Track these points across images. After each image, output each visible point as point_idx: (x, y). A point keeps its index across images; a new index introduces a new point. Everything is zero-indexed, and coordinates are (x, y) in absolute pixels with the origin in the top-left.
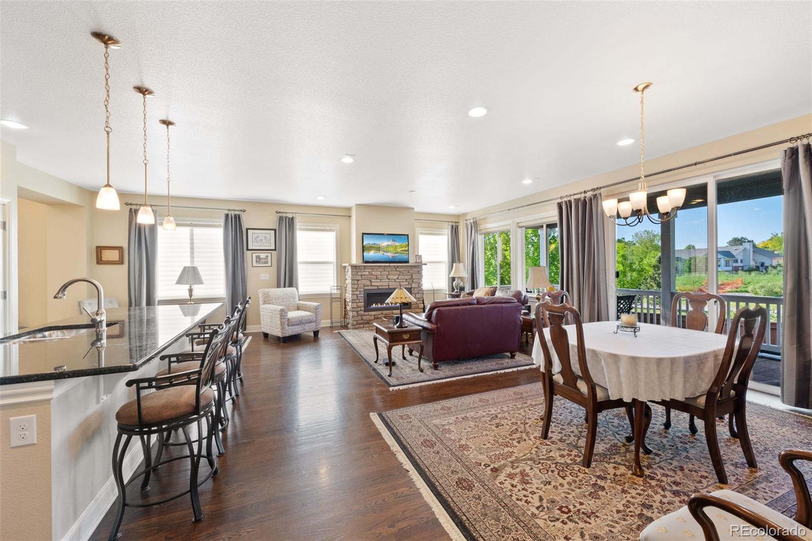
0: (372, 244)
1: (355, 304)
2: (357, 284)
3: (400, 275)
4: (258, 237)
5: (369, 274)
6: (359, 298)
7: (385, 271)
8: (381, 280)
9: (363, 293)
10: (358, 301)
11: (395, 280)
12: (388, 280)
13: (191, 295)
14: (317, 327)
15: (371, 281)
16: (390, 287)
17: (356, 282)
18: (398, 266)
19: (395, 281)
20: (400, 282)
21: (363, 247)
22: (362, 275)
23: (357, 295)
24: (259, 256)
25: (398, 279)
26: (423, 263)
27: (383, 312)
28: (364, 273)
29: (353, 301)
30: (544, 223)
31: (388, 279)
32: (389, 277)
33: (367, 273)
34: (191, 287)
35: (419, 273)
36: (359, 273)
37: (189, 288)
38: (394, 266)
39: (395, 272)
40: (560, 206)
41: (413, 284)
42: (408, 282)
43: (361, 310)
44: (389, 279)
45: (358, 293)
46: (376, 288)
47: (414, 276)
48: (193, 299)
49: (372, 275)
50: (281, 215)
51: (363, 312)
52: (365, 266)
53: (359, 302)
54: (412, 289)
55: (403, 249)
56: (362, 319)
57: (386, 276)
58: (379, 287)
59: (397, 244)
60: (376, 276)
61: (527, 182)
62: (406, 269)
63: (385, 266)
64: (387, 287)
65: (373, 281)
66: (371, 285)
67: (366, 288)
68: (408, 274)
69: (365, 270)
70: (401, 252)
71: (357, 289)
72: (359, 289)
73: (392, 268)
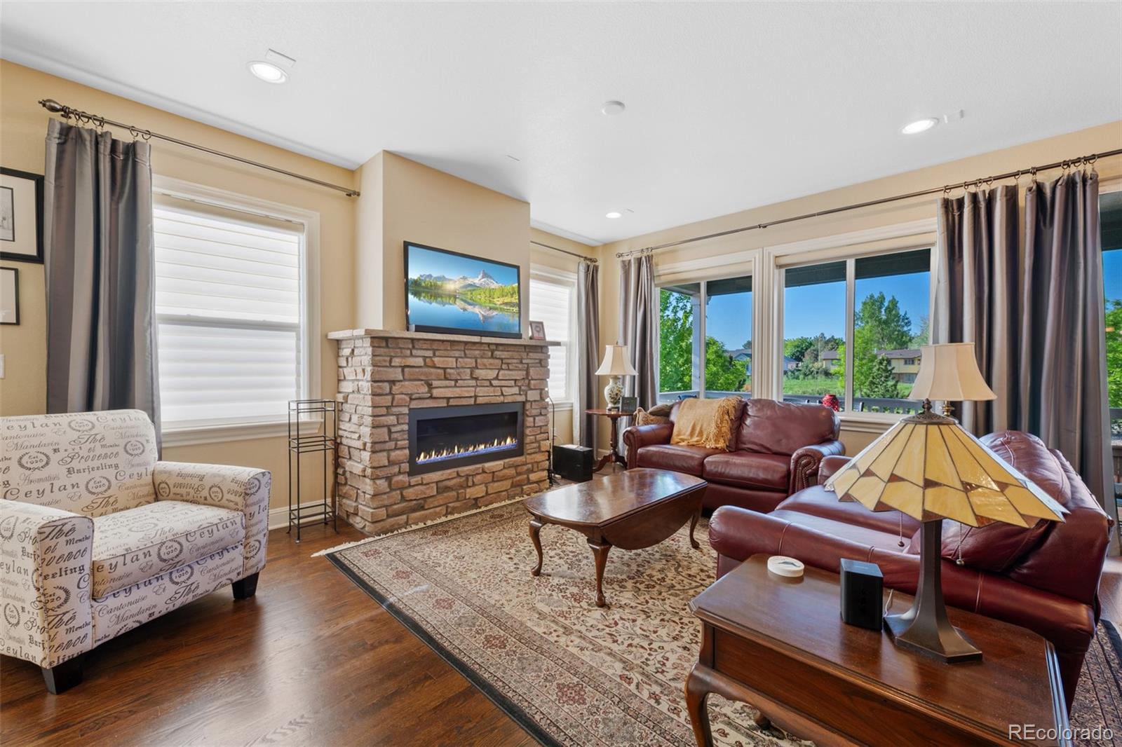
1: (385, 454)
2: (390, 393)
3: (502, 369)
5: (426, 365)
6: (394, 436)
7: (466, 356)
8: (456, 381)
9: (406, 419)
10: (392, 444)
11: (490, 380)
12: (473, 383)
14: (253, 562)
15: (430, 386)
16: (480, 400)
17: (386, 386)
18: (497, 345)
19: (491, 385)
20: (501, 387)
21: (406, 284)
22: (403, 368)
23: (389, 427)
25: (497, 378)
26: (548, 339)
27: (460, 469)
28: (412, 361)
29: (378, 447)
30: (850, 256)
31: (472, 378)
32: (478, 373)
33: (420, 361)
35: (543, 363)
36: (396, 362)
38: (489, 344)
39: (491, 361)
41: (529, 392)
42: (520, 387)
43: (400, 473)
44: (476, 379)
45: (391, 420)
46: (443, 404)
47: (531, 370)
49: (435, 367)
50: (68, 120)
51: (404, 478)
52: (413, 340)
53: (396, 449)
54: (528, 406)
55: (507, 300)
56: (403, 499)
57: (468, 371)
58: (452, 402)
59: (494, 285)
60: (445, 369)
61: (918, 127)
62: (516, 355)
63: (466, 343)
64: (472, 401)
65: (435, 383)
66: (431, 397)
67: (414, 405)
68: (520, 366)
69: (414, 352)
70: (502, 306)
71: (387, 407)
72: (394, 410)
73: (484, 350)
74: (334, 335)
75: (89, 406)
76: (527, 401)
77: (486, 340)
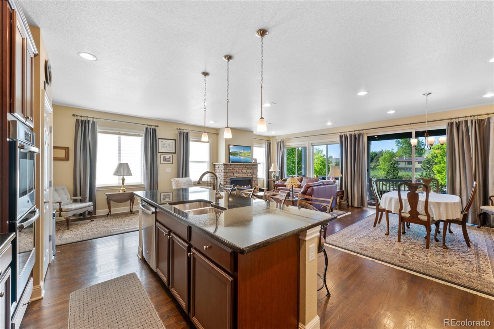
0: (235, 152)
2: (227, 175)
3: (248, 170)
4: (165, 144)
5: (233, 169)
7: (240, 167)
8: (238, 172)
9: (229, 180)
12: (242, 173)
13: (123, 183)
15: (233, 173)
16: (243, 177)
17: (226, 173)
18: (246, 165)
19: (245, 173)
20: (247, 174)
21: (229, 152)
22: (229, 170)
23: (226, 182)
24: (165, 157)
26: (258, 163)
28: (230, 169)
29: (225, 185)
31: (241, 172)
32: (243, 171)
33: (232, 169)
34: (123, 177)
35: (256, 168)
37: (122, 178)
38: (245, 165)
39: (245, 168)
40: (341, 136)
41: (253, 175)
42: (251, 174)
44: (242, 172)
45: (227, 180)
46: (236, 177)
47: (254, 170)
48: (125, 186)
49: (234, 170)
50: (180, 130)
52: (231, 164)
55: (248, 155)
57: (241, 170)
58: (238, 177)
59: (246, 152)
60: (236, 170)
61: (329, 124)
62: (250, 167)
63: (240, 165)
64: (241, 177)
65: (235, 173)
66: (234, 176)
67: (231, 177)
68: (251, 169)
69: (231, 167)
71: (226, 178)
72: (227, 178)
74: (214, 163)
75: (182, 177)
76: (253, 177)
77: (244, 164)
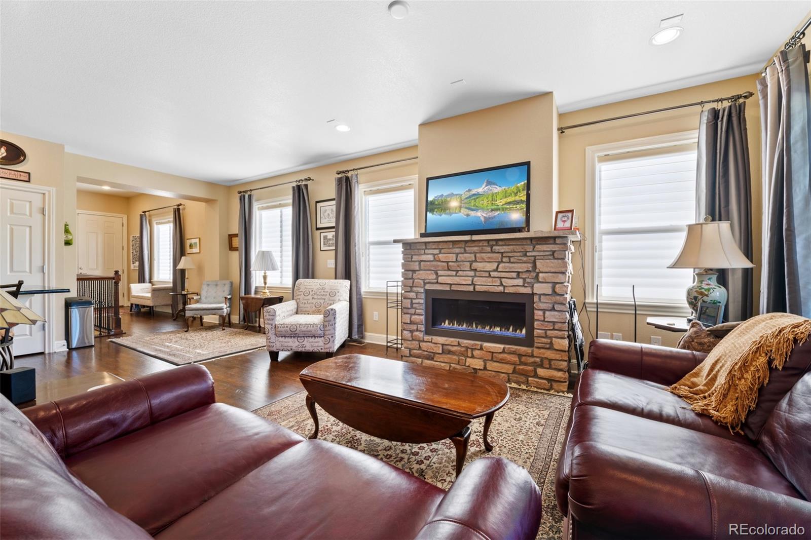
1: (409, 316)
2: (412, 278)
3: (502, 262)
4: (326, 211)
5: (435, 260)
6: (414, 305)
7: (465, 252)
8: (457, 271)
9: (423, 296)
10: (413, 311)
11: (489, 272)
12: (472, 273)
15: (438, 276)
16: (478, 288)
17: (411, 273)
18: (497, 240)
19: (491, 277)
20: (501, 278)
21: (427, 205)
22: (420, 262)
23: (411, 299)
24: (327, 236)
25: (496, 270)
27: (461, 341)
28: (424, 257)
29: (405, 311)
31: (472, 270)
32: (475, 265)
33: (430, 258)
34: (265, 273)
36: (415, 258)
37: (263, 274)
38: (488, 241)
39: (490, 255)
41: (536, 285)
42: (524, 279)
43: (417, 330)
44: (475, 270)
45: (412, 295)
46: (448, 288)
47: (538, 263)
49: (441, 261)
50: (342, 175)
51: (420, 335)
52: (426, 243)
53: (415, 314)
54: (536, 298)
55: (509, 199)
56: (420, 348)
57: (468, 264)
58: (454, 288)
59: (497, 189)
60: (448, 262)
62: (519, 248)
64: (471, 288)
65: (440, 273)
66: (437, 283)
67: (428, 287)
68: (525, 259)
69: (427, 251)
70: (505, 206)
71: (411, 287)
72: (414, 289)
73: (483, 246)
76: (533, 294)
